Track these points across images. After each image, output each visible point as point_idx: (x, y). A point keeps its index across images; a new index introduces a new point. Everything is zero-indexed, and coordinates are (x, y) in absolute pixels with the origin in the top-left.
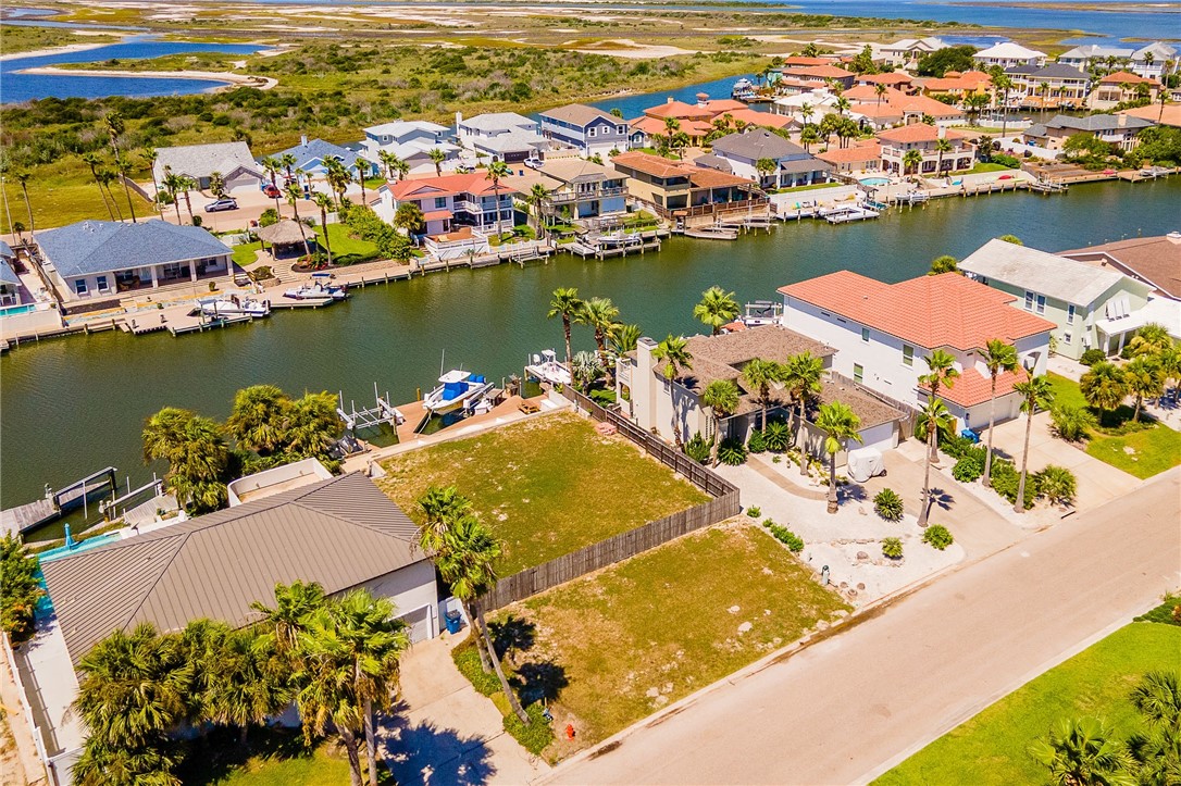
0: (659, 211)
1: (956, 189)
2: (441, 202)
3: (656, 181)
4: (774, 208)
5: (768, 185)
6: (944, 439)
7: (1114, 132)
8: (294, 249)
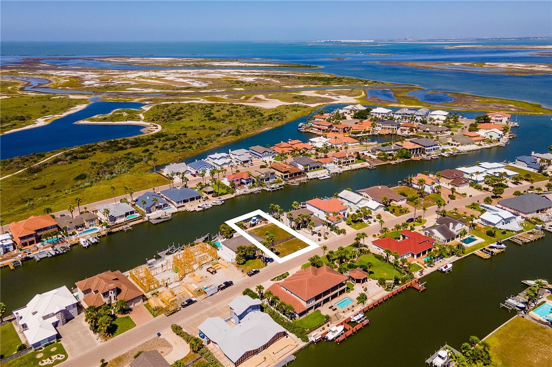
0: (282, 179)
1: (350, 169)
2: (237, 180)
3: (282, 172)
4: (307, 176)
5: (306, 170)
6: (329, 225)
7: (391, 151)
8: (211, 192)
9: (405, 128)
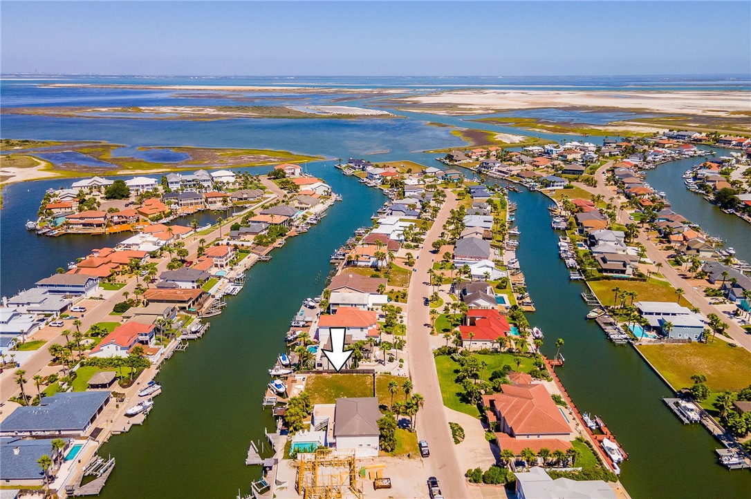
0: (188, 312)
4: (213, 297)
7: (263, 230)
9: (214, 199)
